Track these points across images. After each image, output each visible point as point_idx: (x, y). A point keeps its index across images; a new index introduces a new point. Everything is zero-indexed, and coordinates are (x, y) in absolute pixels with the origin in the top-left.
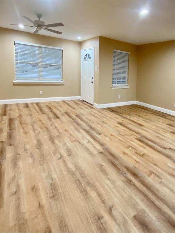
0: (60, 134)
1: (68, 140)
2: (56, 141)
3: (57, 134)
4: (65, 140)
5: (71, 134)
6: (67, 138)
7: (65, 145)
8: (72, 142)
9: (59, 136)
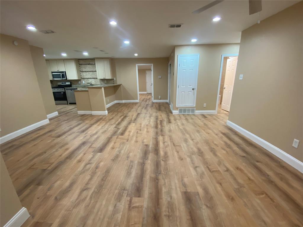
0: (190, 156)
1: (183, 149)
2: (195, 150)
3: (194, 156)
4: (186, 149)
5: (177, 153)
6: (184, 150)
7: (188, 146)
8: (181, 146)
9: (193, 154)
